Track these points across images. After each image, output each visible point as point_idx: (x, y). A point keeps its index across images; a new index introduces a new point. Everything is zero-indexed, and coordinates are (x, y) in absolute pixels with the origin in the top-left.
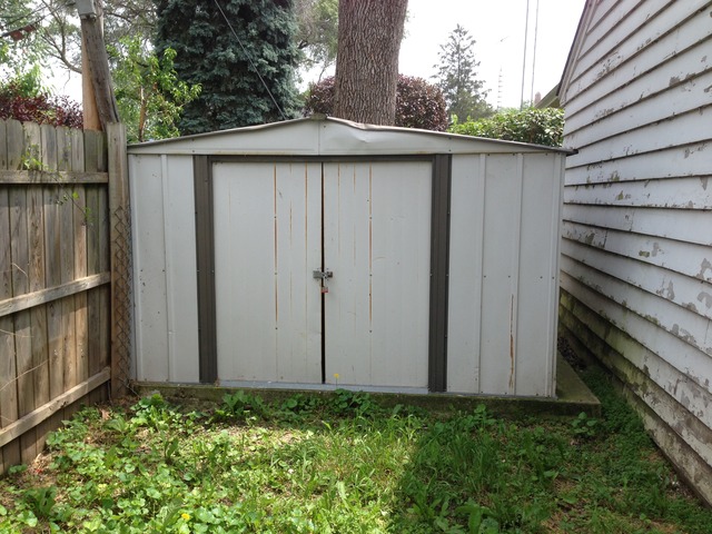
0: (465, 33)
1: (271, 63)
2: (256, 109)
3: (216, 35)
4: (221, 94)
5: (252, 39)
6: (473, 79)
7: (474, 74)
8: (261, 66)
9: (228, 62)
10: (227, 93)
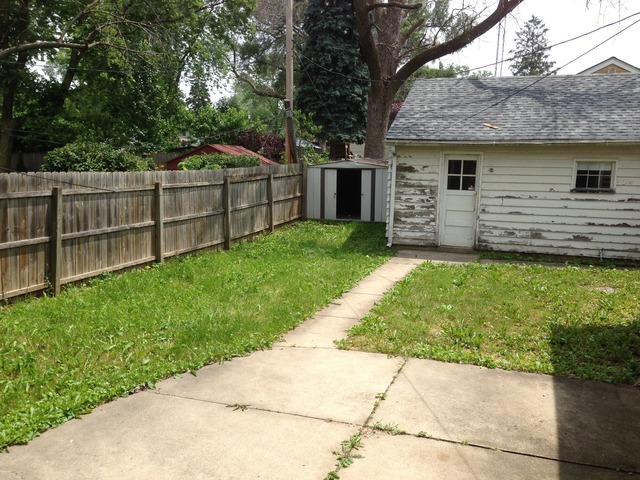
0: (539, 23)
1: (359, 96)
2: (349, 120)
3: (330, 82)
4: (331, 113)
5: (349, 83)
6: (544, 60)
7: (546, 57)
8: (353, 97)
9: (336, 96)
10: (335, 112)
